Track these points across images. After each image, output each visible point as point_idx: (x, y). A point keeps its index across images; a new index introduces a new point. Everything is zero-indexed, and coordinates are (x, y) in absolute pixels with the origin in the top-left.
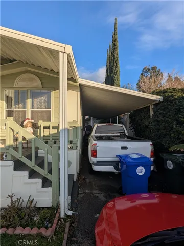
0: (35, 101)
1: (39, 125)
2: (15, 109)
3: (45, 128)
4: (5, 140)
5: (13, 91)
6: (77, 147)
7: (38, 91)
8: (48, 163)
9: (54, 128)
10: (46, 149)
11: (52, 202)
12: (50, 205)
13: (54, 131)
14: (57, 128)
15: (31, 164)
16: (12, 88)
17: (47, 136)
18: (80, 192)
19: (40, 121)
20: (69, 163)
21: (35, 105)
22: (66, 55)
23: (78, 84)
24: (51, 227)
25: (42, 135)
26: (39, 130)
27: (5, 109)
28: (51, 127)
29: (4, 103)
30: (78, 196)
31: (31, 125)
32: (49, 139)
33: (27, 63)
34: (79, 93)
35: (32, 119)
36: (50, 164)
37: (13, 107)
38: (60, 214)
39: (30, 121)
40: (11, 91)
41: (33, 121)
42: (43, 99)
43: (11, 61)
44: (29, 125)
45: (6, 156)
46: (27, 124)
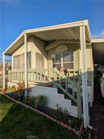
0: (65, 58)
1: (68, 71)
2: (56, 64)
3: (71, 72)
4: (54, 78)
5: (55, 55)
6: (91, 85)
7: (66, 53)
8: (74, 92)
9: (76, 72)
10: (73, 84)
11: (78, 116)
12: (77, 117)
13: (75, 74)
14: (77, 72)
15: (65, 91)
16: (55, 53)
17: (72, 77)
18: (96, 116)
19: (68, 69)
20: (89, 95)
21: (65, 60)
22: (84, 27)
23: (90, 44)
24: (79, 130)
25: (69, 76)
26: (67, 73)
27: (52, 64)
28: (74, 72)
29: (52, 61)
30: (94, 117)
31: (64, 71)
32: (73, 79)
33: (61, 40)
34: (91, 49)
35: (64, 68)
36: (75, 93)
37: (55, 62)
38: (83, 125)
39: (63, 69)
40: (54, 55)
41: (64, 69)
42: (69, 57)
43: (54, 41)
44: (63, 71)
45: (54, 86)
46: (62, 71)
